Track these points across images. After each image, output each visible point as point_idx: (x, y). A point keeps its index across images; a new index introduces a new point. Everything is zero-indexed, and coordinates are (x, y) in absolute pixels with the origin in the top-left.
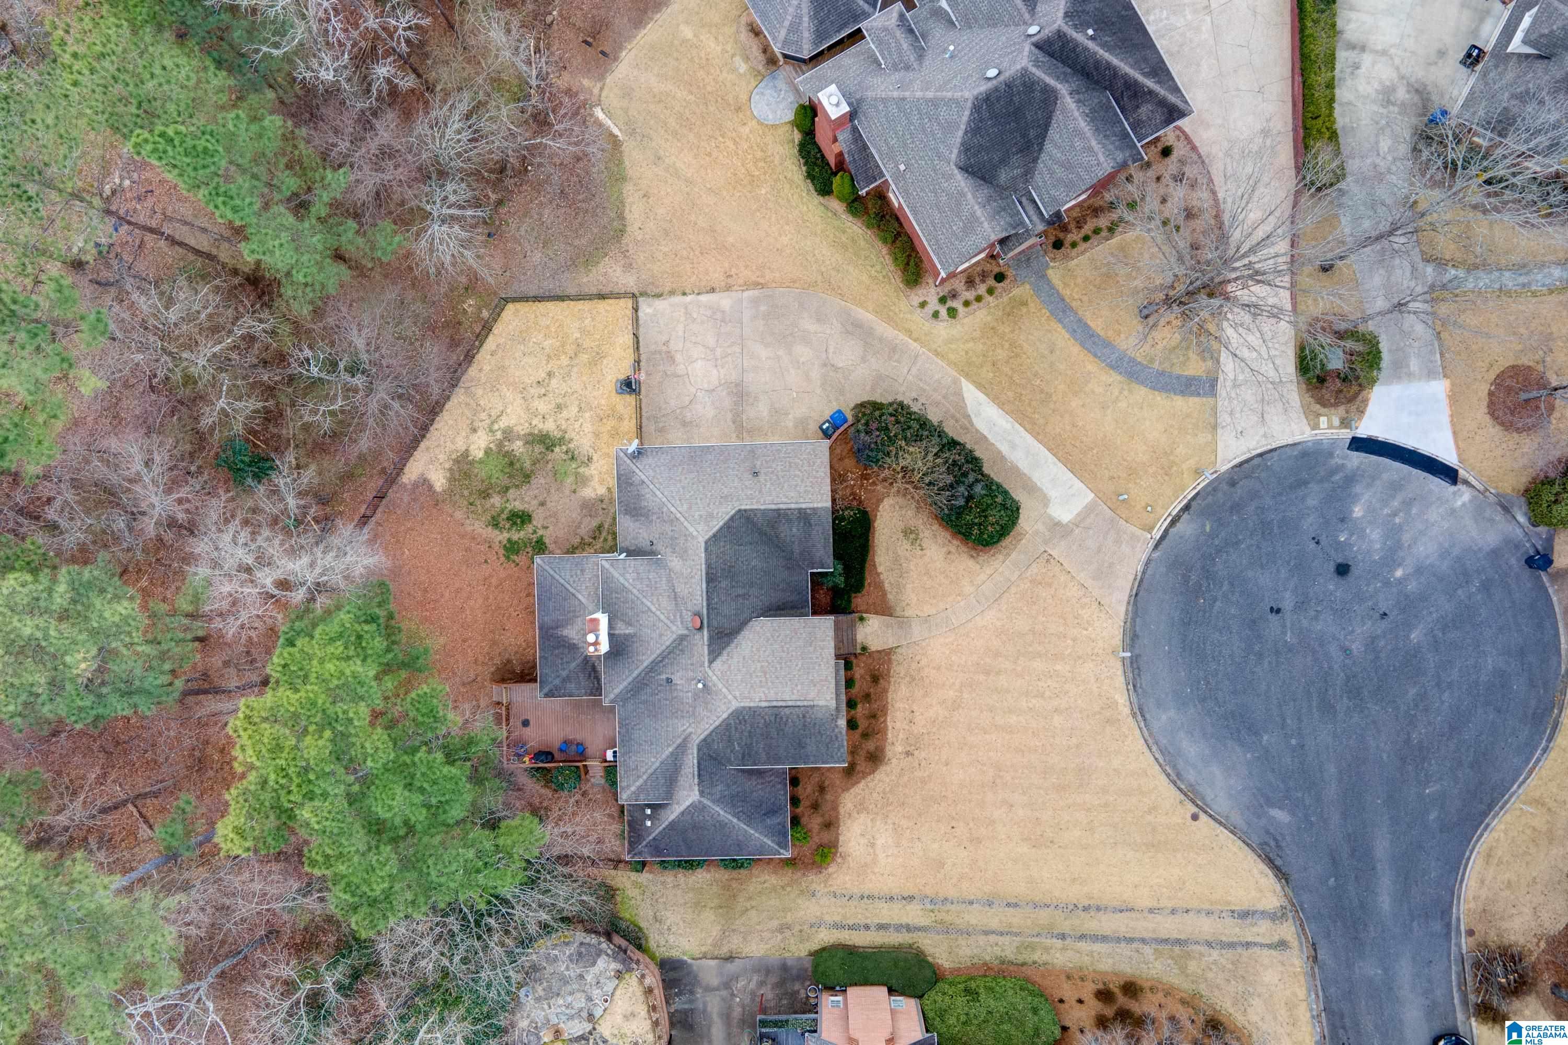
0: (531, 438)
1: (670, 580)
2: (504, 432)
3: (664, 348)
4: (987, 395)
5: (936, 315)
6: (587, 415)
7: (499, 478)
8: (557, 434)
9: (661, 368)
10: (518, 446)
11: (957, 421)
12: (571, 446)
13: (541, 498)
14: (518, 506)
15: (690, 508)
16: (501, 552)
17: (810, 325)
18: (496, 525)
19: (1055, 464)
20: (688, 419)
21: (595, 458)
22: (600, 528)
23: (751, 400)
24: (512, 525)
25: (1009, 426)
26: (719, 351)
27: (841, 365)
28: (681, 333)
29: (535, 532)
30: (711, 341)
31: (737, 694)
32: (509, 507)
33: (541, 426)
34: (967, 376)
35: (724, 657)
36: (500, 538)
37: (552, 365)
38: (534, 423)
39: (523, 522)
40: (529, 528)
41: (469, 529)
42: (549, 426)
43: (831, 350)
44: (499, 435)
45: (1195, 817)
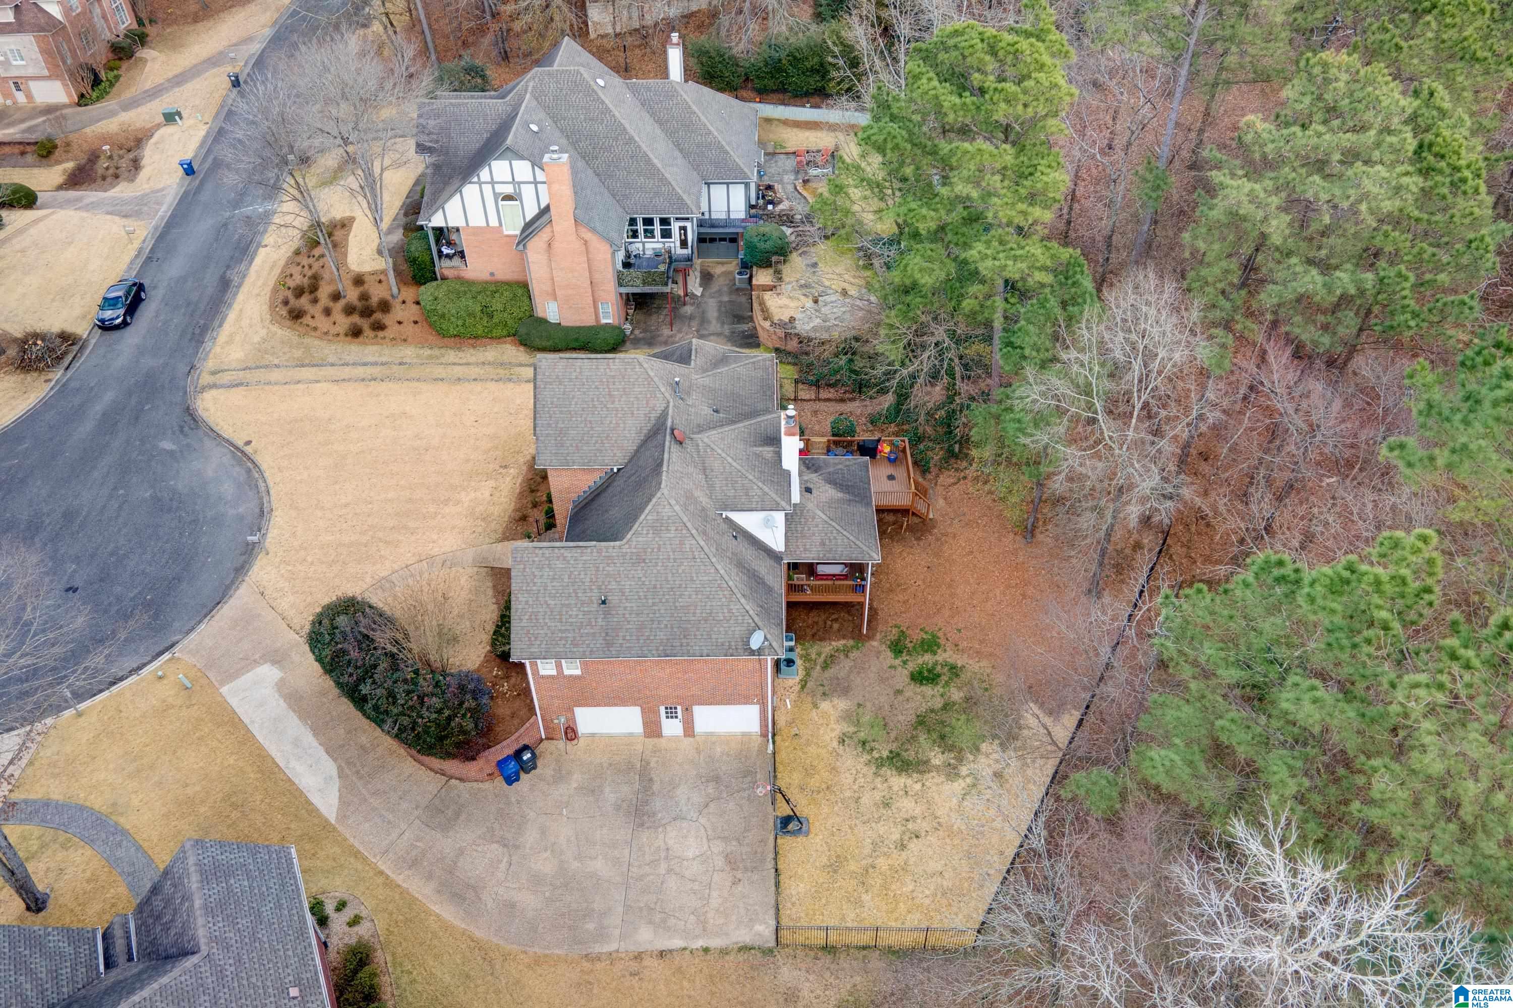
0: (921, 768)
1: (711, 487)
2: (958, 775)
3: (739, 875)
4: (308, 802)
5: (341, 906)
6: (848, 794)
7: (958, 722)
8: (886, 771)
9: (745, 849)
10: (937, 758)
11: (358, 772)
12: (866, 757)
13: (900, 698)
14: (928, 690)
15: (682, 543)
16: (942, 641)
17: (528, 900)
18: (953, 668)
19: (253, 722)
20: (712, 785)
21: (835, 744)
22: (825, 666)
23: (625, 805)
24: (933, 668)
25: (294, 764)
26: (662, 868)
27: (495, 846)
28: (715, 894)
29: (905, 662)
30: (672, 883)
31: (638, 369)
32: (939, 689)
33: (909, 782)
34: (326, 825)
35: (654, 415)
36: (946, 655)
37: (898, 858)
38: (918, 786)
39: (920, 673)
40: (912, 666)
41: (984, 663)
42: (898, 781)
43: (503, 866)
44: (964, 771)
45: (248, 443)
